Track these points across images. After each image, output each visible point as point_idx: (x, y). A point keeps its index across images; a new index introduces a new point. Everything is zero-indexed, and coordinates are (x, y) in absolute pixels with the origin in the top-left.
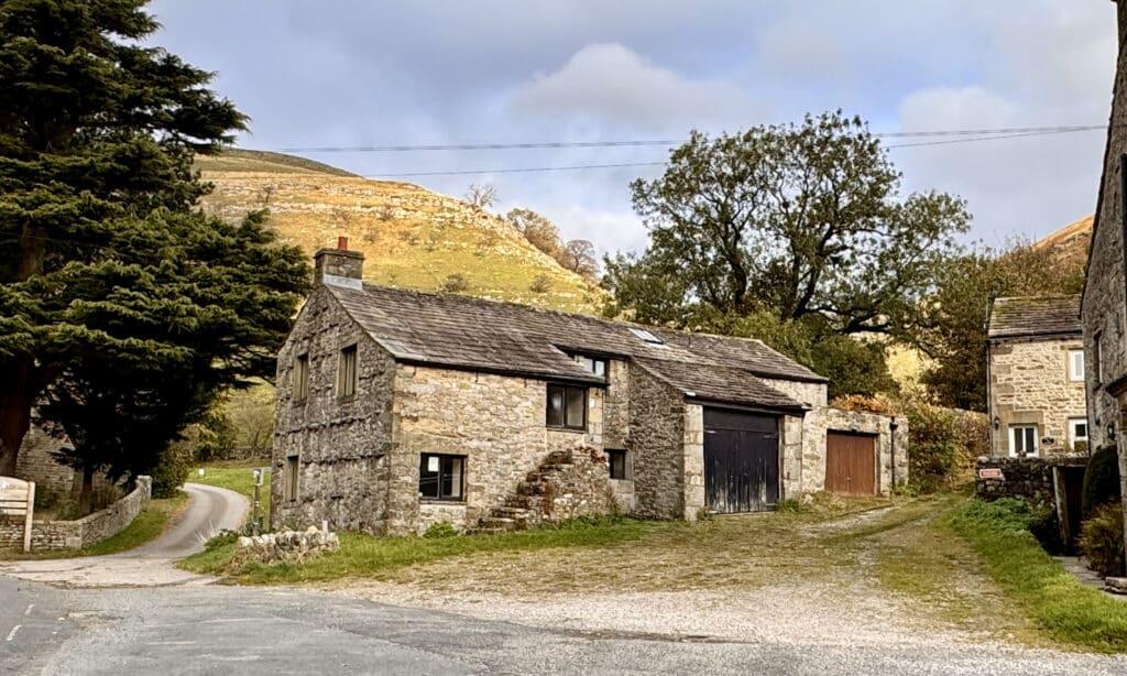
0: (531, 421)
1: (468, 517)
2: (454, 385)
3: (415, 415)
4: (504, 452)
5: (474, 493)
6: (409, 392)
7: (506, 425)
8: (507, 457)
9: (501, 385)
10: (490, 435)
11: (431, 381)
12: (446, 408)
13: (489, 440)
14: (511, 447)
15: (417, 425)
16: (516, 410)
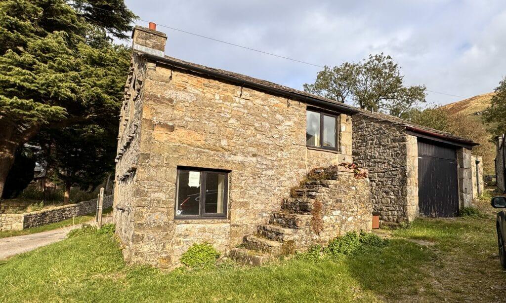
0: (292, 140)
1: (232, 234)
2: (217, 97)
3: (170, 124)
4: (269, 168)
5: (238, 210)
6: (163, 98)
7: (270, 142)
8: (271, 173)
9: (266, 102)
10: (254, 150)
11: (191, 89)
12: (208, 119)
13: (254, 155)
14: (276, 163)
15: (173, 135)
16: (280, 128)
